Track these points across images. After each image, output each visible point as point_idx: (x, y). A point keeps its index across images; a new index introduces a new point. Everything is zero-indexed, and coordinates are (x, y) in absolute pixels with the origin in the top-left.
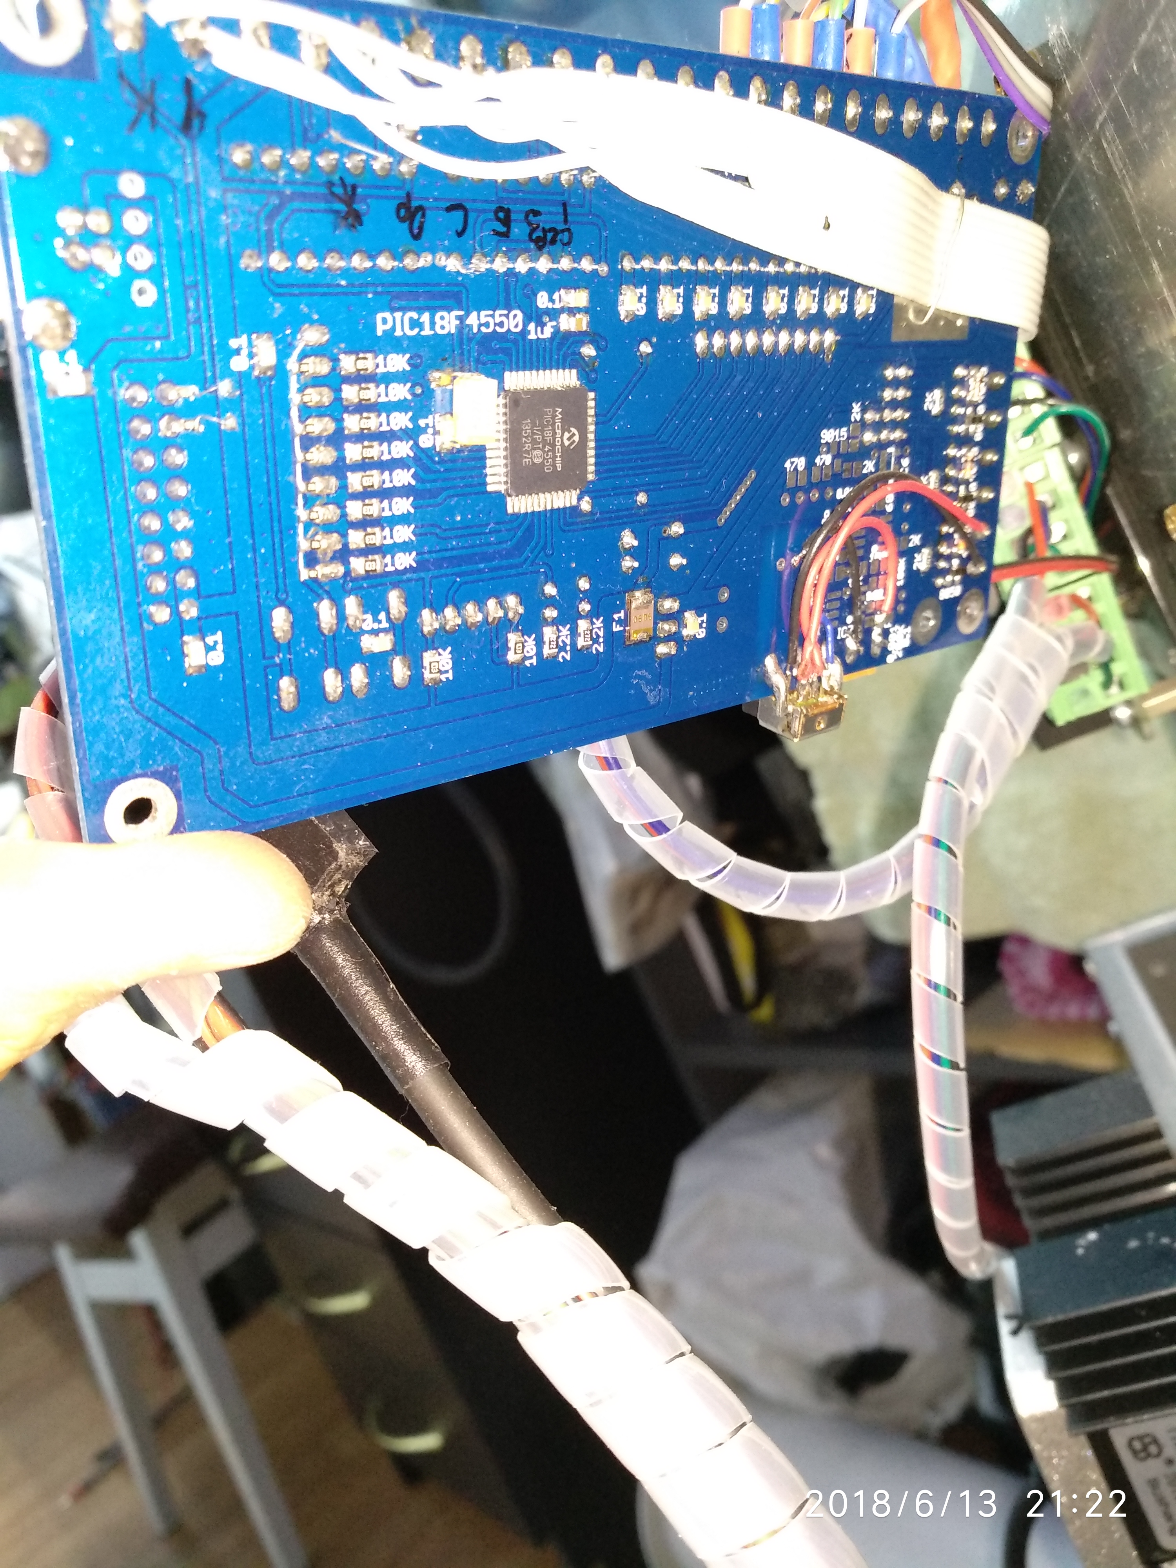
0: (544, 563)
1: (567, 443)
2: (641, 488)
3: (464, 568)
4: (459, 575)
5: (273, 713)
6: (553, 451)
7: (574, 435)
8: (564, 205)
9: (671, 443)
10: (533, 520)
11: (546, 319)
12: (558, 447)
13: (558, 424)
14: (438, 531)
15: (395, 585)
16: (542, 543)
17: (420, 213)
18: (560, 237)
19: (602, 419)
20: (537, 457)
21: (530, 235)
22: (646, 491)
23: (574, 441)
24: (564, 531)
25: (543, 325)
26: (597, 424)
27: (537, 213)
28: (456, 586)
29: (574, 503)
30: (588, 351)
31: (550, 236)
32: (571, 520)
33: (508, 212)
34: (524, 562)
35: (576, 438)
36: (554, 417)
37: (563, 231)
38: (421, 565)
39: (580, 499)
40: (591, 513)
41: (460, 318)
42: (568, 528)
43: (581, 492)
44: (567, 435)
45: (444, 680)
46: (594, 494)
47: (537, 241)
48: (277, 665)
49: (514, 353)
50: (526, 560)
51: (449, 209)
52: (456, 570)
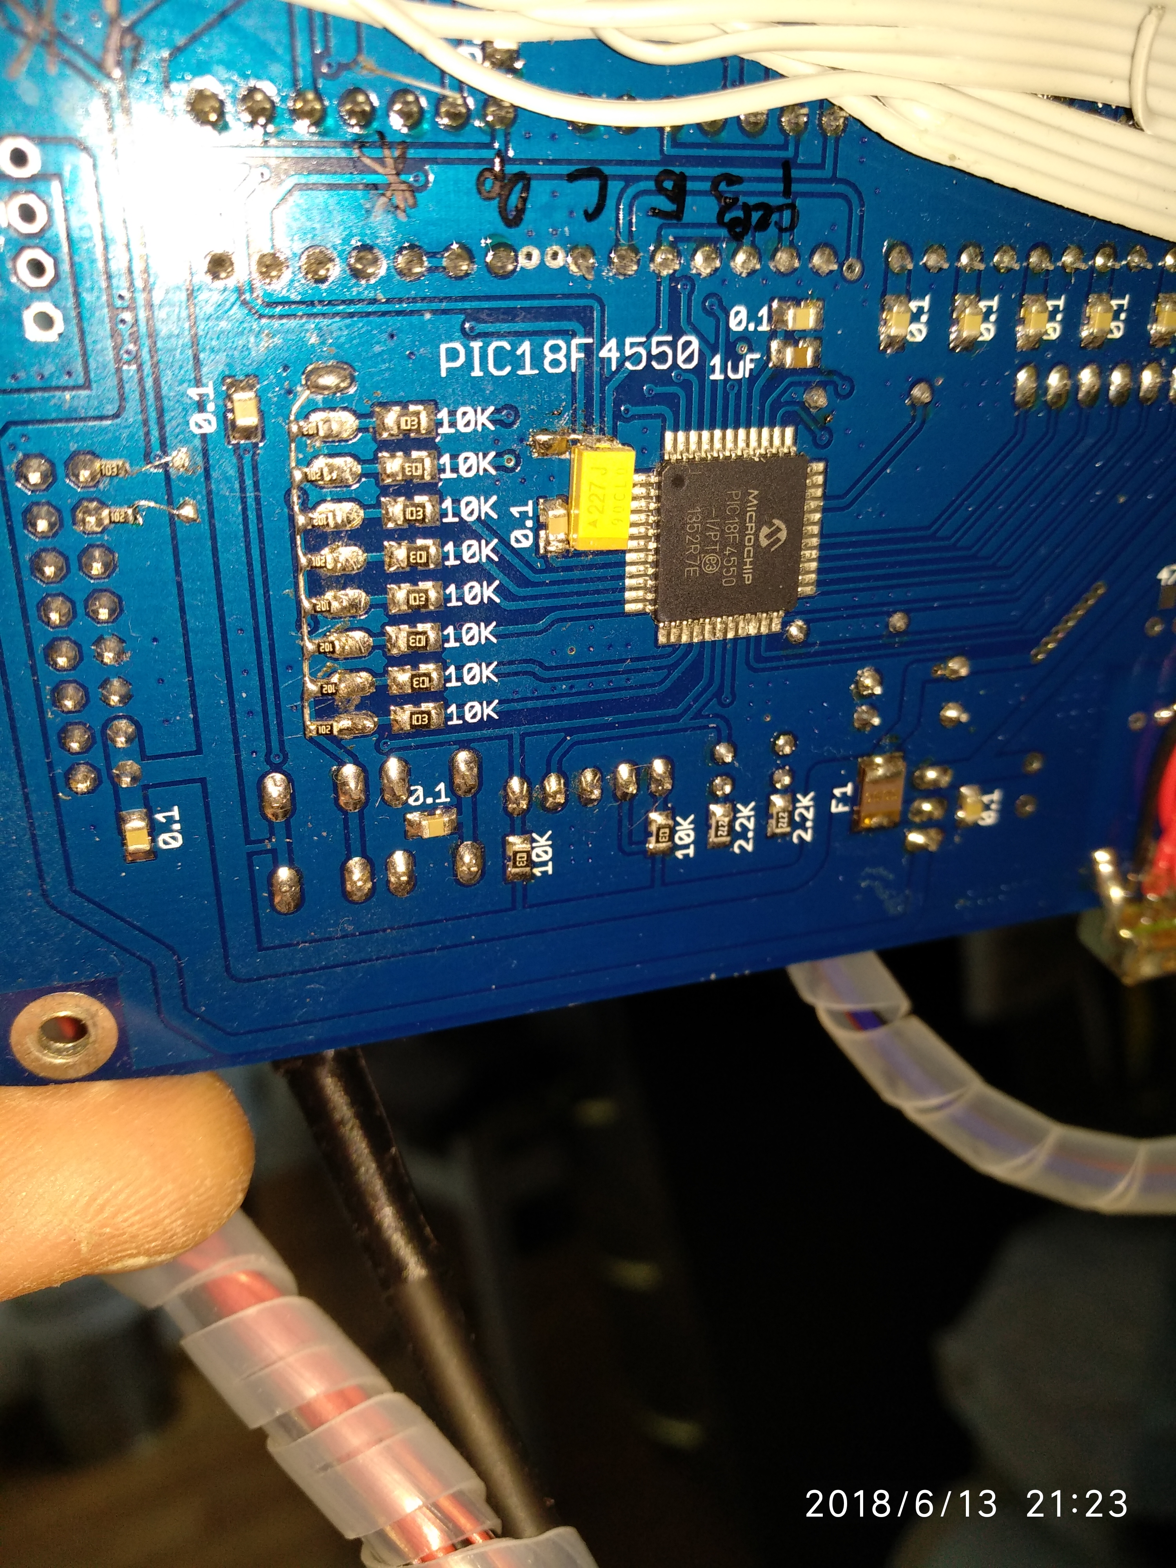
0: (716, 716)
1: (764, 543)
2: (899, 607)
3: (577, 723)
4: (570, 731)
5: (262, 915)
6: (740, 554)
7: (778, 530)
8: (787, 165)
9: (959, 540)
10: (701, 654)
11: (743, 349)
12: (749, 548)
13: (751, 513)
14: (537, 669)
15: (464, 745)
16: (713, 689)
17: (520, 186)
18: (775, 217)
19: (834, 503)
20: (710, 564)
21: (721, 215)
22: (907, 612)
23: (778, 540)
24: (756, 670)
25: (737, 359)
26: (825, 510)
27: (732, 180)
28: (565, 746)
29: (776, 627)
30: (818, 399)
31: (756, 216)
32: (768, 654)
33: (682, 179)
34: (681, 715)
35: (783, 535)
36: (744, 502)
37: (780, 209)
38: (506, 717)
39: (785, 624)
40: (805, 643)
41: (587, 349)
42: (761, 666)
43: (787, 613)
44: (765, 530)
45: (539, 874)
46: (810, 616)
47: (731, 226)
48: (267, 851)
49: (683, 403)
50: (686, 711)
51: (572, 177)
52: (566, 724)
